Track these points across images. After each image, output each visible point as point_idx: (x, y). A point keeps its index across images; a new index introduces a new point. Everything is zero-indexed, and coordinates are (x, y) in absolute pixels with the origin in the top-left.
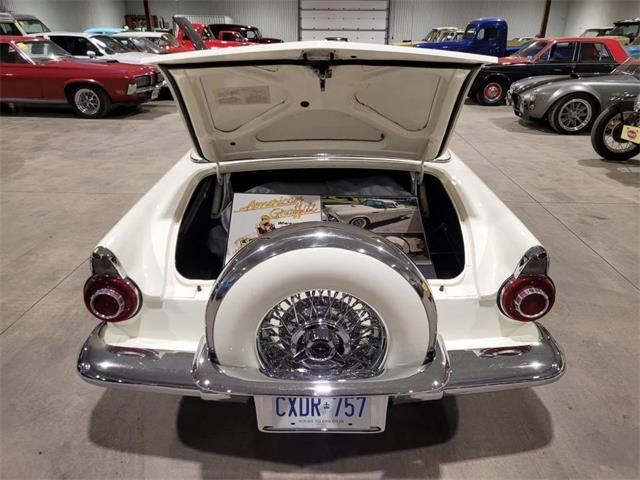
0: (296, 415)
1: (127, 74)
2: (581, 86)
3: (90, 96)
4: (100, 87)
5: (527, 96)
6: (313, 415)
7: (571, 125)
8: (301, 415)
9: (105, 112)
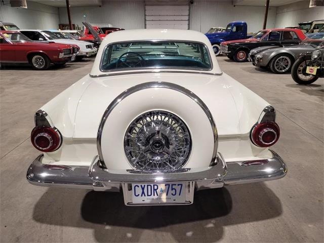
0: (145, 196)
1: (59, 48)
2: (284, 50)
3: (40, 59)
4: (45, 54)
5: (259, 56)
6: (154, 195)
7: (281, 69)
8: (148, 195)
9: (47, 67)
